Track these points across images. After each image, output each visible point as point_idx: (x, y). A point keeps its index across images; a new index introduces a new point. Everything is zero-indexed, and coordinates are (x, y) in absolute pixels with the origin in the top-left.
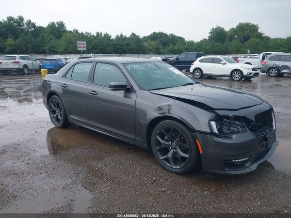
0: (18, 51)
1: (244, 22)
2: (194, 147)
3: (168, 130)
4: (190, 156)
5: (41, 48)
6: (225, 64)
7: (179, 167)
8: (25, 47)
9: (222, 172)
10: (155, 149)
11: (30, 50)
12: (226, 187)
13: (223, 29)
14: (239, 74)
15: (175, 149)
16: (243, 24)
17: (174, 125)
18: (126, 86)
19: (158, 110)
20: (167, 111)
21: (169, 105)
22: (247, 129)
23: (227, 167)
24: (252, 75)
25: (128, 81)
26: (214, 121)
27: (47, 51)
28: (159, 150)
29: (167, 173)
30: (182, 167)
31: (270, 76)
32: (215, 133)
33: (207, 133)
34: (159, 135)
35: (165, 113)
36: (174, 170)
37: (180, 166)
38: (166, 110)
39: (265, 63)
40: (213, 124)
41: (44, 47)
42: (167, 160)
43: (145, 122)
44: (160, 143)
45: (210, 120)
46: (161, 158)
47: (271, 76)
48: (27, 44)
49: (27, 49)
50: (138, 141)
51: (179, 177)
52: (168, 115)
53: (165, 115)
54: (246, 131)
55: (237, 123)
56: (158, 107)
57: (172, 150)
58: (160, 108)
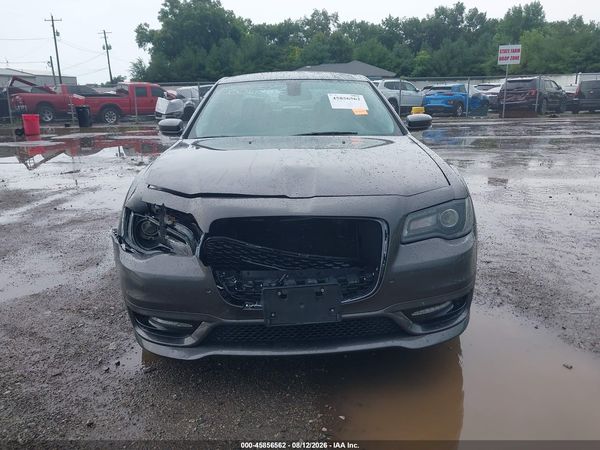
0: (434, 73)
5: (477, 65)
8: (447, 64)
11: (456, 70)
27: (488, 70)
41: (482, 62)
48: (452, 58)
49: (450, 69)
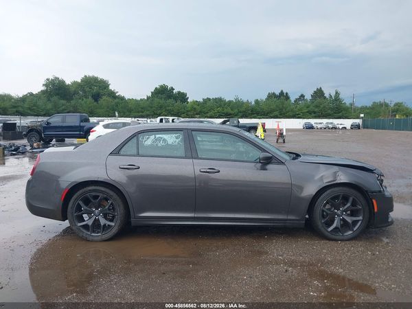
1: (91, 75)
13: (63, 82)
16: (89, 77)
21: (337, 172)
50: (291, 220)
53: (335, 182)
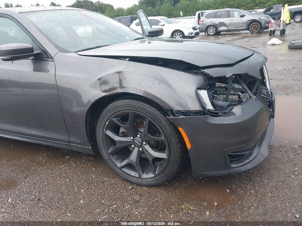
2: (174, 140)
3: (124, 118)
4: (169, 155)
6: (164, 25)
7: (151, 175)
9: (226, 172)
10: (106, 152)
12: (232, 192)
14: (180, 35)
15: (140, 146)
17: (134, 107)
18: (31, 50)
19: (101, 84)
20: (117, 85)
21: (119, 73)
22: (251, 95)
23: (232, 162)
24: (193, 35)
25: (34, 40)
26: (204, 89)
28: (113, 154)
29: (133, 188)
30: (158, 174)
31: (208, 35)
32: (209, 111)
33: (197, 113)
34: (108, 128)
35: (114, 89)
36: (144, 182)
37: (154, 173)
38: (114, 82)
39: (202, 21)
40: (204, 94)
42: (130, 166)
43: (81, 110)
44: (113, 142)
45: (199, 89)
46: (119, 165)
47: (210, 35)
50: (73, 142)
51: (153, 191)
52: (119, 91)
53: (115, 92)
54: (250, 97)
55: (237, 86)
56: (100, 79)
57: (136, 149)
58: (103, 82)
